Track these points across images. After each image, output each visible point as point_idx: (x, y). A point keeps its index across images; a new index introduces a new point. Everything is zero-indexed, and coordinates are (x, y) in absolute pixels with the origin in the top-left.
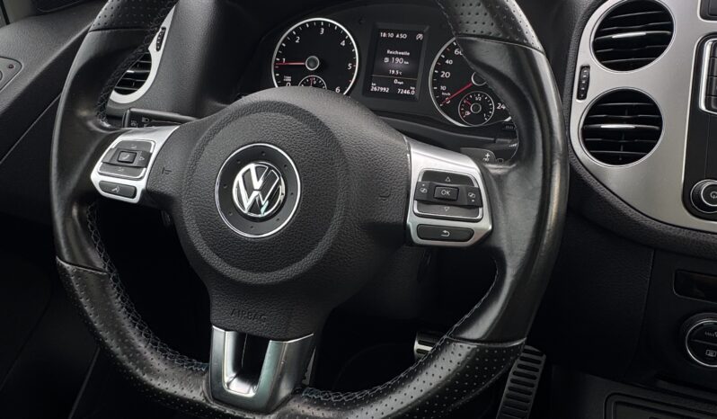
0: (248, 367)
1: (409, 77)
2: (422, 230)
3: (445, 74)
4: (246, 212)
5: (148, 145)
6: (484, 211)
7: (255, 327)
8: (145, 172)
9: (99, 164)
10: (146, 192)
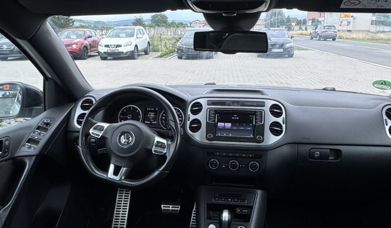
0: (116, 173)
1: (155, 119)
2: (155, 151)
3: (164, 118)
4: (123, 143)
5: (103, 127)
6: (166, 149)
7: (117, 164)
8: (102, 132)
9: (92, 128)
10: (101, 136)
